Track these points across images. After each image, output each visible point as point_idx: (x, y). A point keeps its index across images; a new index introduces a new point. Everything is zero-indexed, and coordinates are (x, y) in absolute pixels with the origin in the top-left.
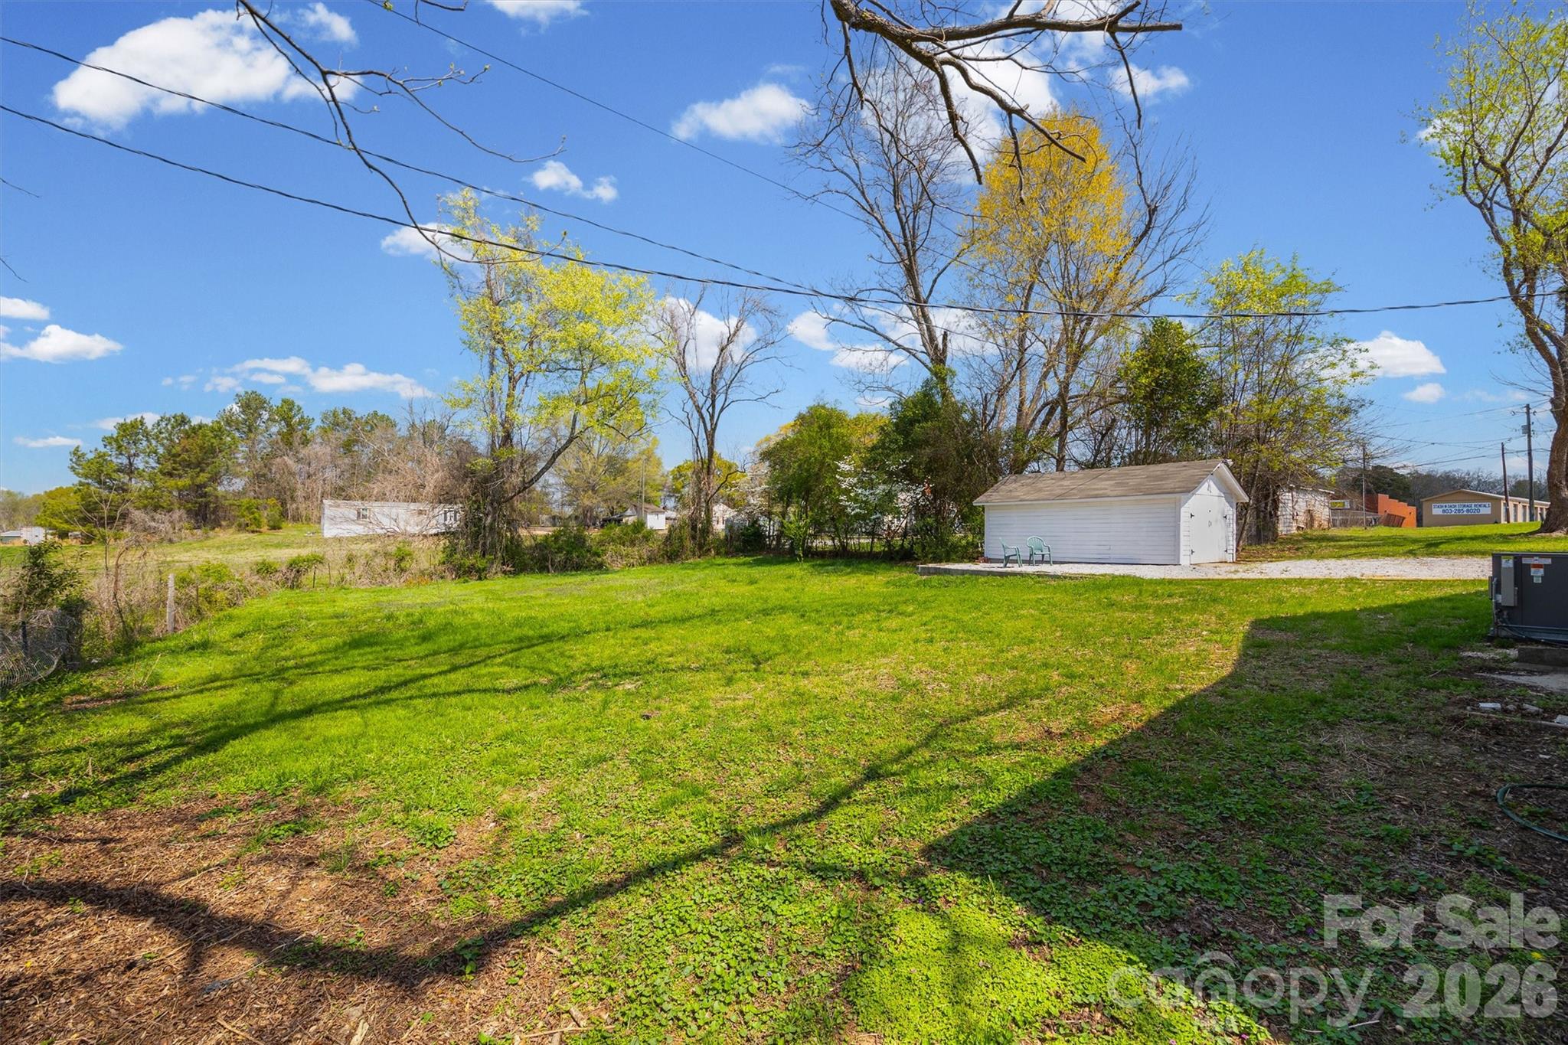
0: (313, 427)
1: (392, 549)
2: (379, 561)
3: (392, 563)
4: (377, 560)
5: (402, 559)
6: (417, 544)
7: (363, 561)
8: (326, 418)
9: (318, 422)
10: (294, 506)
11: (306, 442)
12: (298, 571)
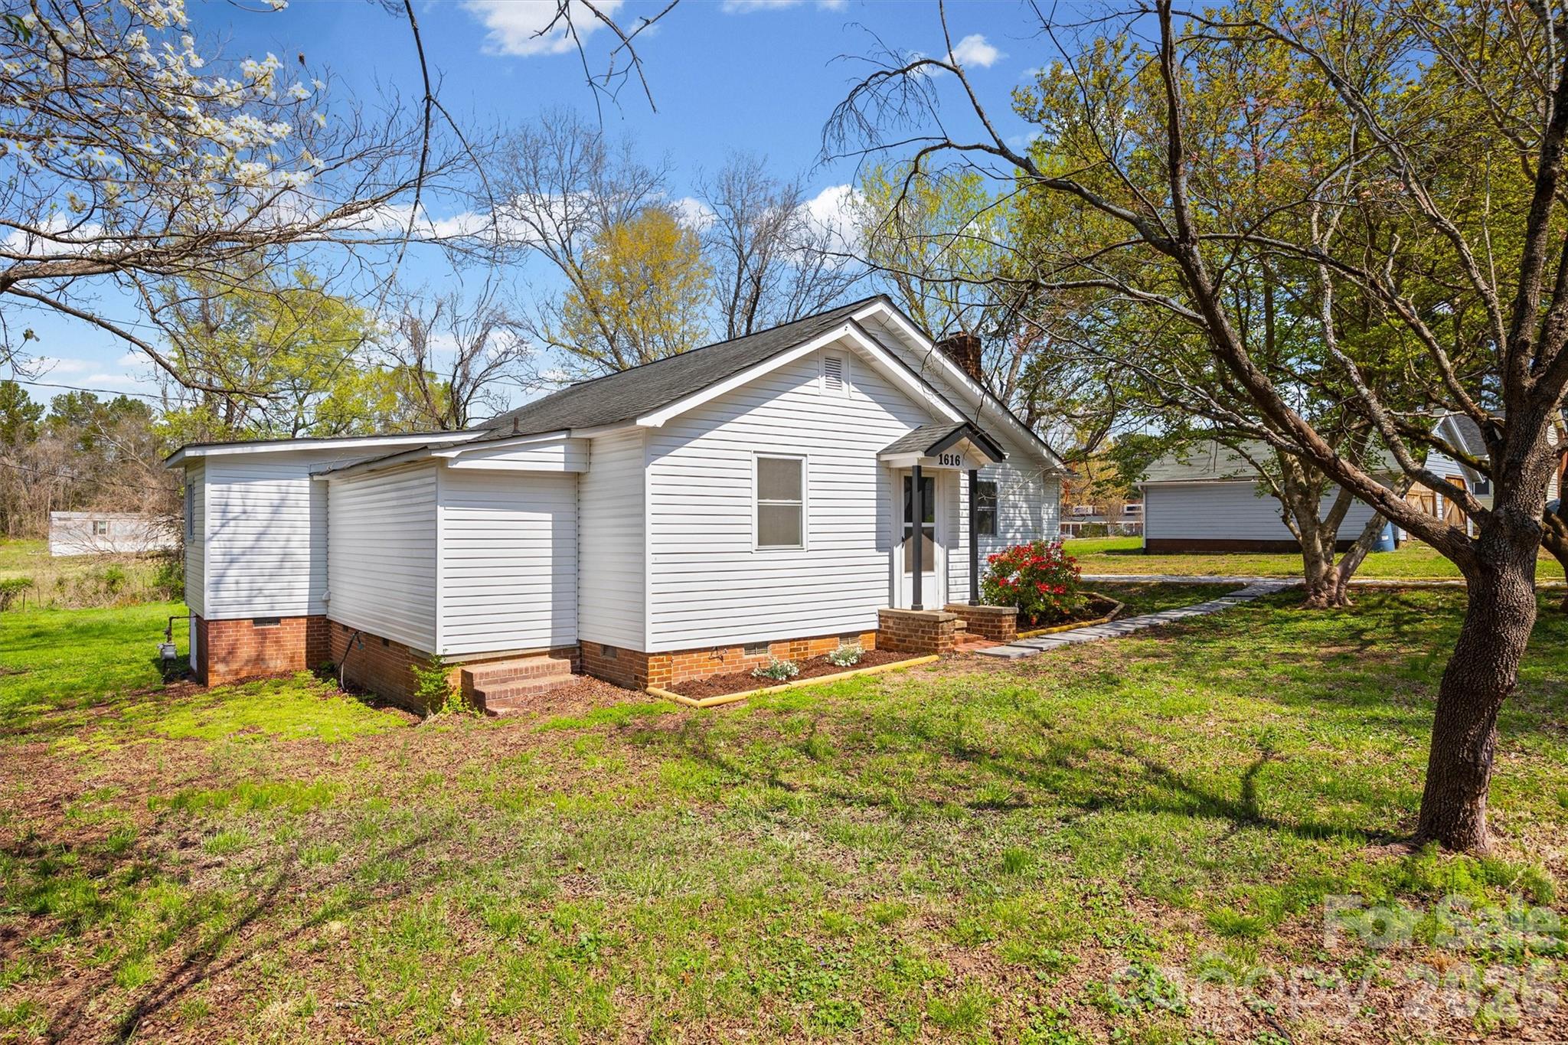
0: (43, 417)
1: (104, 572)
2: (90, 584)
3: (103, 586)
4: (88, 583)
5: (114, 582)
6: (132, 565)
7: (74, 583)
8: (59, 405)
9: (49, 410)
10: (16, 517)
11: (32, 436)
12: (7, 595)
